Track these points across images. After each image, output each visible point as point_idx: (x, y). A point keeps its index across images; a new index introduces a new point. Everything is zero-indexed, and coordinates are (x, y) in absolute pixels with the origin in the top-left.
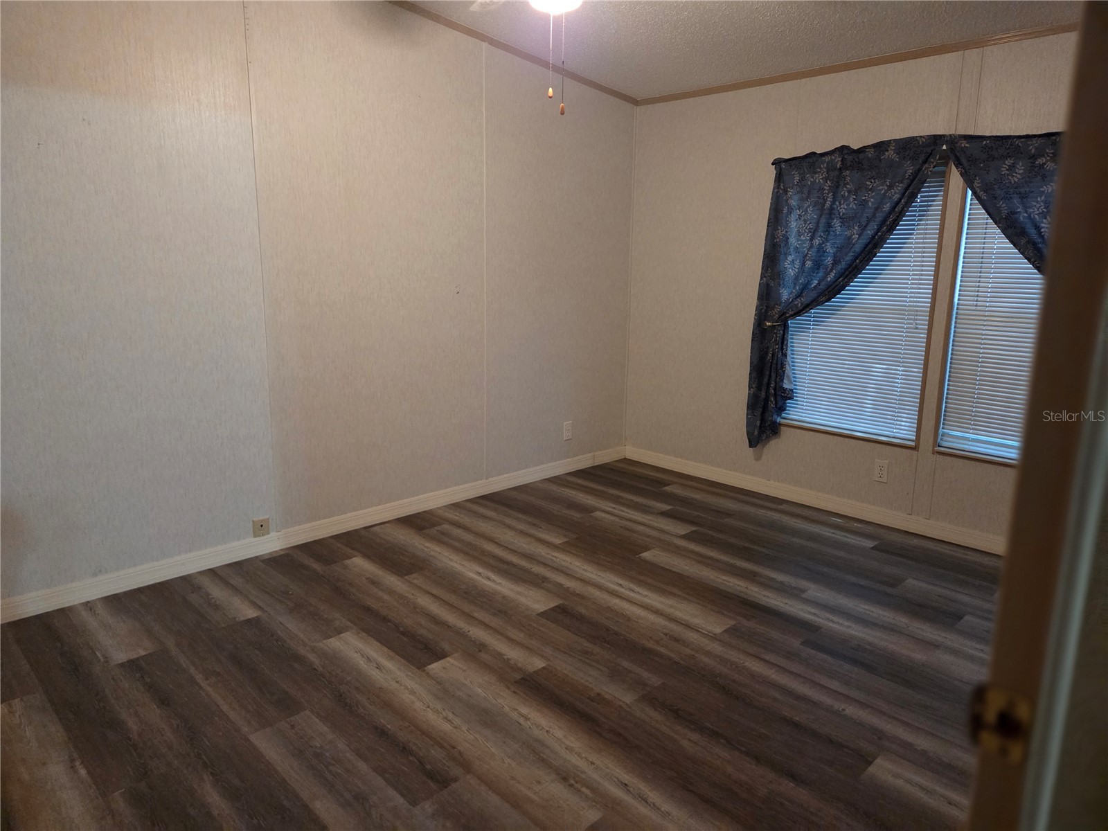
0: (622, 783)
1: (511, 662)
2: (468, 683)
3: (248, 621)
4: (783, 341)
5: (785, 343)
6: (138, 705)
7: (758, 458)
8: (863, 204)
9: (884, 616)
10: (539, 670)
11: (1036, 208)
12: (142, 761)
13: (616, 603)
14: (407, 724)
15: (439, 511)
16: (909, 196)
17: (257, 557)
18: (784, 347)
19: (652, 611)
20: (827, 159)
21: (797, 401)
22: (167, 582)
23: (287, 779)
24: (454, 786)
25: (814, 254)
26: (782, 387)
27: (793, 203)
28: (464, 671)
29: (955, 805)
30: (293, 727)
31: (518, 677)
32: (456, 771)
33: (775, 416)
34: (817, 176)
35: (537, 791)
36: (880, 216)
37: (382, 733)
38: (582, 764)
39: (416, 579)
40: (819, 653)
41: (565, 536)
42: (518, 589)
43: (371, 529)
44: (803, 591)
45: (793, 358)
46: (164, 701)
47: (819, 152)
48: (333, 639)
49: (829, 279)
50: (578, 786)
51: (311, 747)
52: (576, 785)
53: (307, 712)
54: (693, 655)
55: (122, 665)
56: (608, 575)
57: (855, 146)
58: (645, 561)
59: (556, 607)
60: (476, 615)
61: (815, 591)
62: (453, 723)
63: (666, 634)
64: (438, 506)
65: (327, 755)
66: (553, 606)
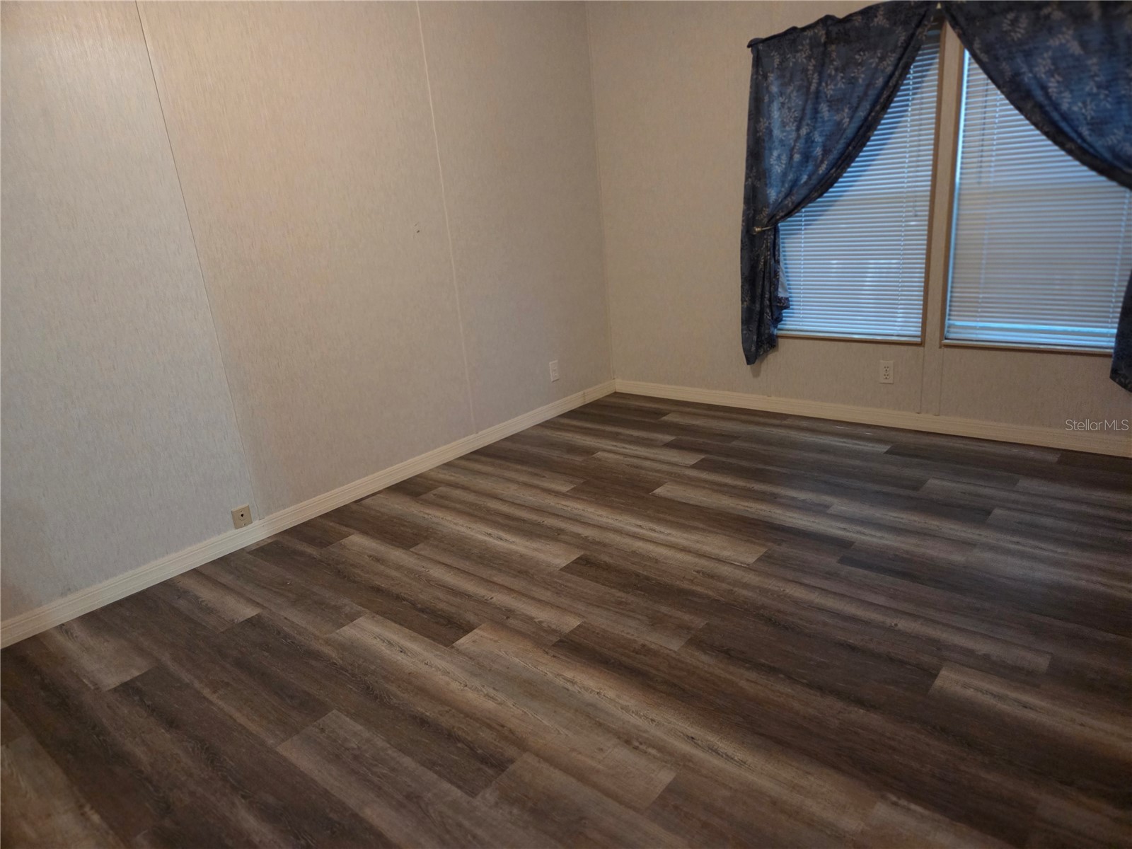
0: (688, 737)
1: (544, 625)
2: (502, 654)
3: (250, 622)
4: (774, 247)
5: (777, 248)
6: (143, 732)
7: (756, 374)
8: (852, 82)
9: (915, 521)
10: (575, 629)
11: (1042, 65)
12: (161, 795)
13: (639, 545)
14: (447, 708)
15: (432, 473)
16: (902, 68)
17: (243, 549)
18: (777, 253)
19: (678, 549)
20: (809, 33)
21: (793, 309)
22: (148, 590)
23: (328, 788)
24: (511, 768)
25: (802, 146)
26: (777, 297)
27: (774, 89)
28: (495, 641)
29: (1031, 708)
30: (322, 730)
31: (555, 639)
32: (511, 751)
33: (772, 329)
34: (799, 55)
35: (602, 758)
36: (872, 93)
37: (422, 722)
38: (639, 722)
39: (422, 549)
40: (858, 569)
41: (571, 482)
42: (535, 545)
43: (364, 502)
44: (827, 507)
45: (786, 264)
46: (172, 723)
47: (800, 26)
48: (346, 627)
49: (821, 172)
50: (643, 747)
51: (347, 749)
52: (641, 747)
53: (335, 711)
54: (732, 590)
55: (115, 690)
56: (626, 518)
57: (840, 15)
58: (659, 498)
59: (578, 558)
60: (495, 579)
61: (839, 505)
62: (497, 700)
63: (698, 572)
64: (431, 468)
65: (367, 755)
66: (575, 558)
